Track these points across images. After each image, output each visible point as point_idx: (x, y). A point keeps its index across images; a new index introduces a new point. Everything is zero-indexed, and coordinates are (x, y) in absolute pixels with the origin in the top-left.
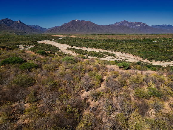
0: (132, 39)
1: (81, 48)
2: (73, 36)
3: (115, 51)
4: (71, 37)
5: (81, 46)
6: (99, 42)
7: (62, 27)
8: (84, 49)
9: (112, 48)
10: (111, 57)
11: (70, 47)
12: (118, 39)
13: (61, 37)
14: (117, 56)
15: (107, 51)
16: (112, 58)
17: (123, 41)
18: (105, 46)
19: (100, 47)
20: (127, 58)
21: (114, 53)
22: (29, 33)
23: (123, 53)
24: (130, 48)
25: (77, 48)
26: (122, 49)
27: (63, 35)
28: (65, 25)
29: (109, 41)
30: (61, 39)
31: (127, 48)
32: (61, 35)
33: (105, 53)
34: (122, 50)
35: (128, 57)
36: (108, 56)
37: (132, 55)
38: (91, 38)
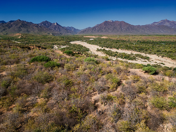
0: (172, 41)
1: (111, 50)
2: (104, 37)
3: (150, 53)
4: (102, 38)
5: (111, 47)
6: (132, 44)
7: (94, 28)
8: (114, 50)
9: (146, 50)
10: (144, 60)
11: (100, 48)
12: (155, 40)
13: (93, 38)
14: (151, 59)
15: (140, 54)
16: (145, 62)
17: (161, 42)
18: (138, 47)
19: (132, 49)
20: (163, 62)
21: (148, 55)
22: (64, 34)
23: (159, 56)
24: (169, 51)
25: (107, 49)
26: (158, 51)
27: (94, 36)
28: (97, 26)
29: (144, 42)
30: (93, 40)
31: (165, 51)
32: (93, 36)
33: (137, 55)
34: (158, 53)
35: (165, 62)
36: (141, 59)
37: (170, 59)
38: (124, 39)
